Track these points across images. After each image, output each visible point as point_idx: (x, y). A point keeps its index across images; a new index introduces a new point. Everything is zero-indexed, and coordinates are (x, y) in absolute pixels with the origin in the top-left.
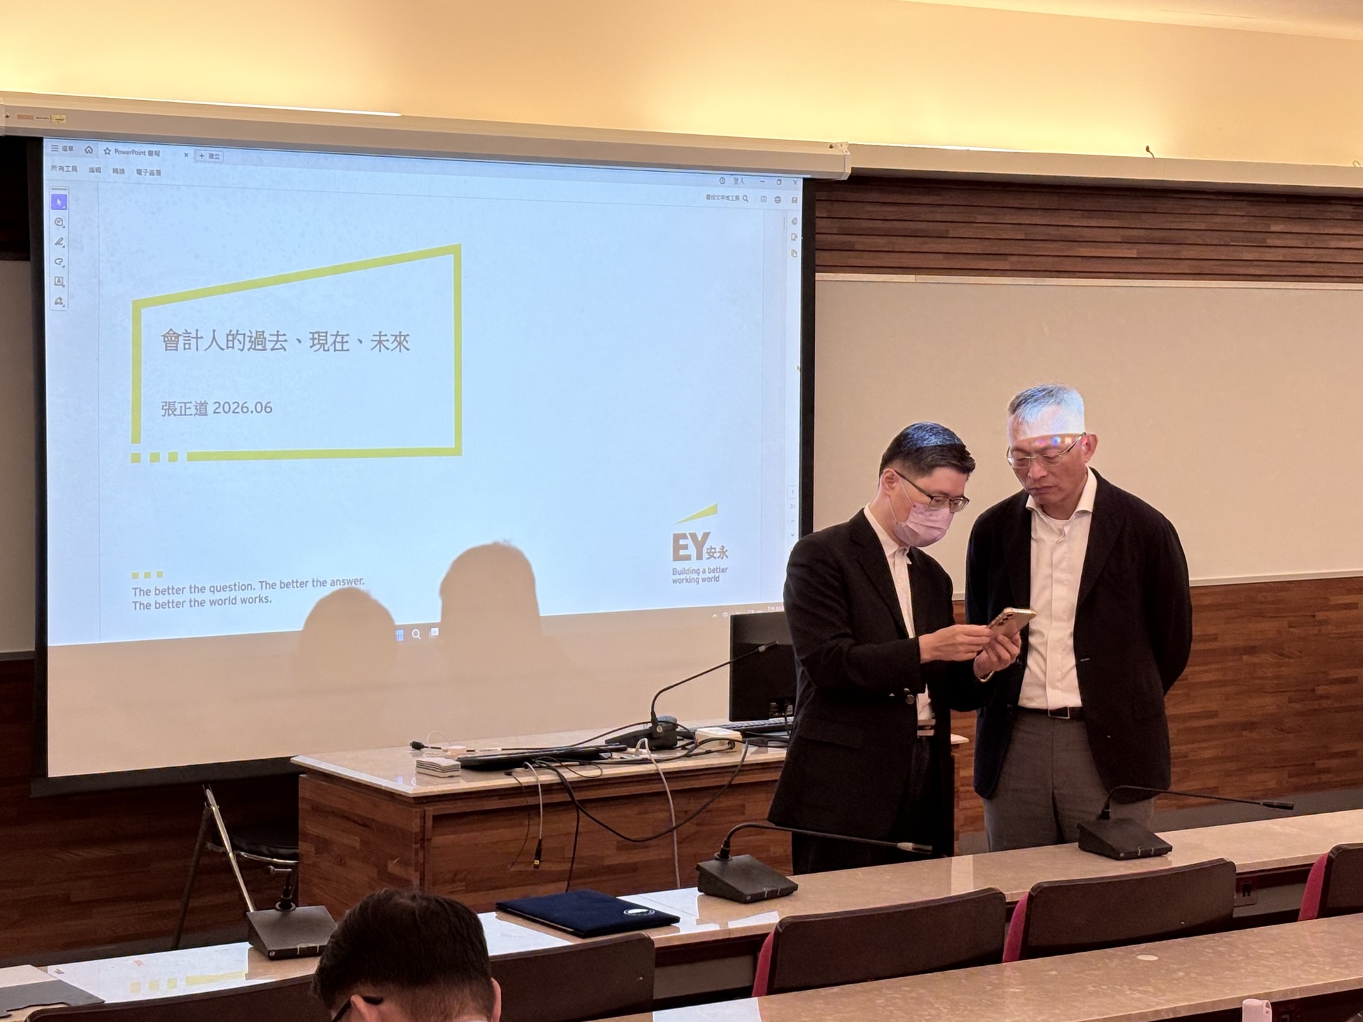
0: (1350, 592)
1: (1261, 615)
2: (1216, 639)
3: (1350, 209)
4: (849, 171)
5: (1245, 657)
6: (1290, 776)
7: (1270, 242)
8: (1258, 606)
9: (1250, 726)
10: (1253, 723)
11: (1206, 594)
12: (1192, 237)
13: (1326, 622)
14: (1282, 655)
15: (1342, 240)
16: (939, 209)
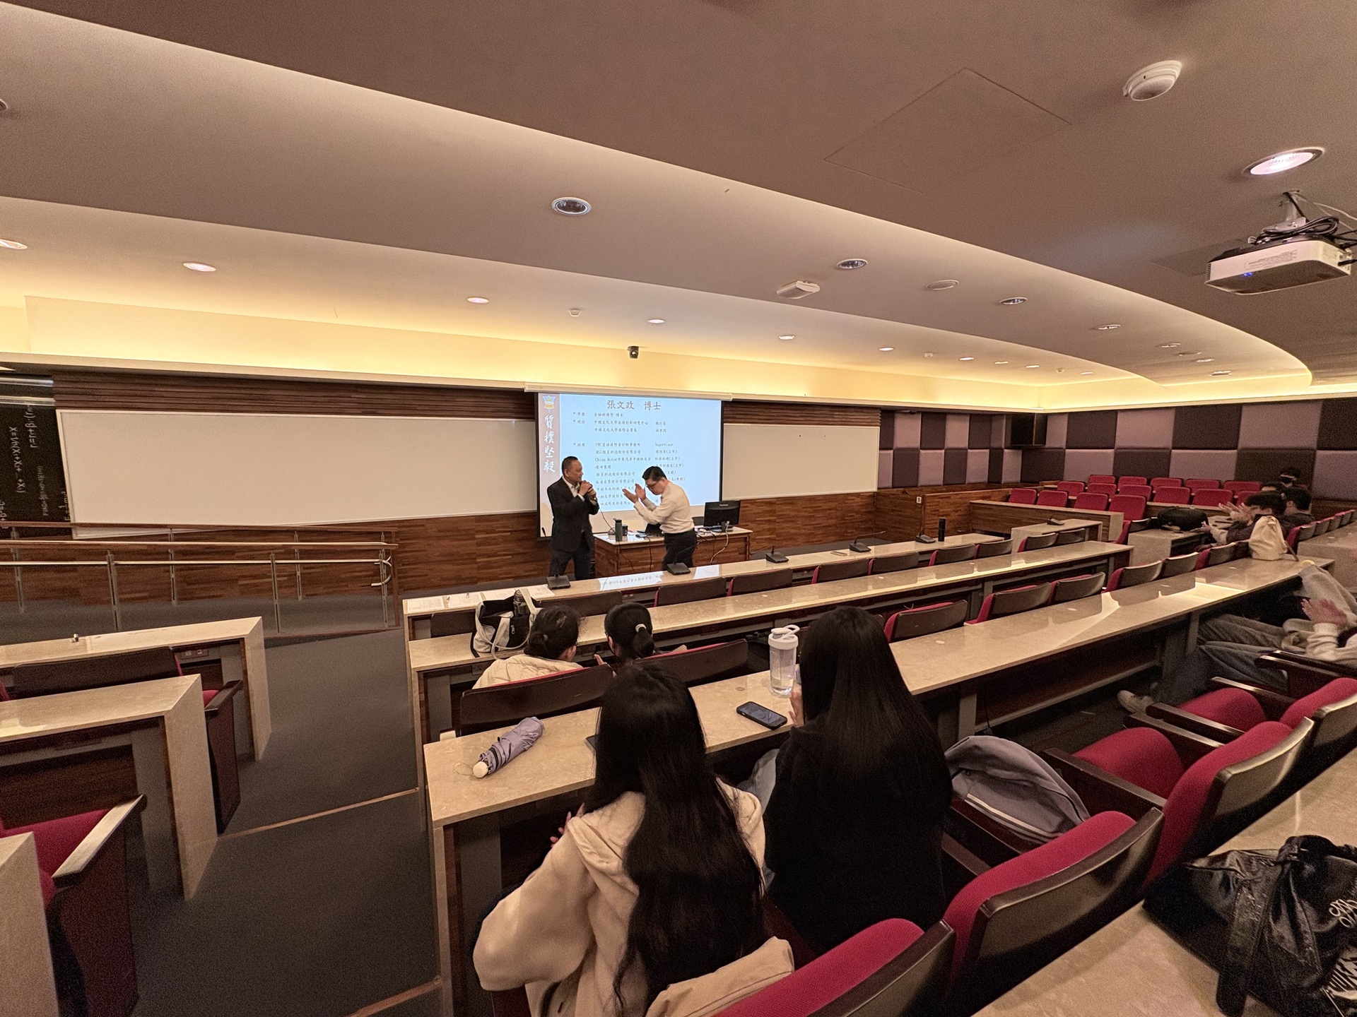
2: (822, 507)
4: (732, 399)
11: (821, 497)
13: (848, 503)
14: (837, 511)
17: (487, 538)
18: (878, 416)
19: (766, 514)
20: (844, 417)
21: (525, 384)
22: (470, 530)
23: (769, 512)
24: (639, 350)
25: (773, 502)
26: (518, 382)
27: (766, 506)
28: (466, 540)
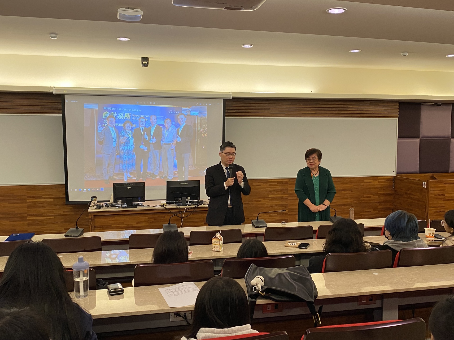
0: (369, 179)
1: (347, 183)
3: (369, 103)
4: (232, 97)
5: (343, 192)
7: (348, 110)
8: (345, 182)
10: (345, 205)
12: (329, 109)
13: (363, 185)
14: (352, 192)
15: (367, 109)
17: (35, 203)
18: (397, 108)
19: (279, 192)
20: (358, 110)
21: (53, 89)
22: (23, 195)
23: (282, 190)
24: (150, 60)
25: (285, 182)
26: (49, 87)
27: (278, 185)
28: (20, 203)
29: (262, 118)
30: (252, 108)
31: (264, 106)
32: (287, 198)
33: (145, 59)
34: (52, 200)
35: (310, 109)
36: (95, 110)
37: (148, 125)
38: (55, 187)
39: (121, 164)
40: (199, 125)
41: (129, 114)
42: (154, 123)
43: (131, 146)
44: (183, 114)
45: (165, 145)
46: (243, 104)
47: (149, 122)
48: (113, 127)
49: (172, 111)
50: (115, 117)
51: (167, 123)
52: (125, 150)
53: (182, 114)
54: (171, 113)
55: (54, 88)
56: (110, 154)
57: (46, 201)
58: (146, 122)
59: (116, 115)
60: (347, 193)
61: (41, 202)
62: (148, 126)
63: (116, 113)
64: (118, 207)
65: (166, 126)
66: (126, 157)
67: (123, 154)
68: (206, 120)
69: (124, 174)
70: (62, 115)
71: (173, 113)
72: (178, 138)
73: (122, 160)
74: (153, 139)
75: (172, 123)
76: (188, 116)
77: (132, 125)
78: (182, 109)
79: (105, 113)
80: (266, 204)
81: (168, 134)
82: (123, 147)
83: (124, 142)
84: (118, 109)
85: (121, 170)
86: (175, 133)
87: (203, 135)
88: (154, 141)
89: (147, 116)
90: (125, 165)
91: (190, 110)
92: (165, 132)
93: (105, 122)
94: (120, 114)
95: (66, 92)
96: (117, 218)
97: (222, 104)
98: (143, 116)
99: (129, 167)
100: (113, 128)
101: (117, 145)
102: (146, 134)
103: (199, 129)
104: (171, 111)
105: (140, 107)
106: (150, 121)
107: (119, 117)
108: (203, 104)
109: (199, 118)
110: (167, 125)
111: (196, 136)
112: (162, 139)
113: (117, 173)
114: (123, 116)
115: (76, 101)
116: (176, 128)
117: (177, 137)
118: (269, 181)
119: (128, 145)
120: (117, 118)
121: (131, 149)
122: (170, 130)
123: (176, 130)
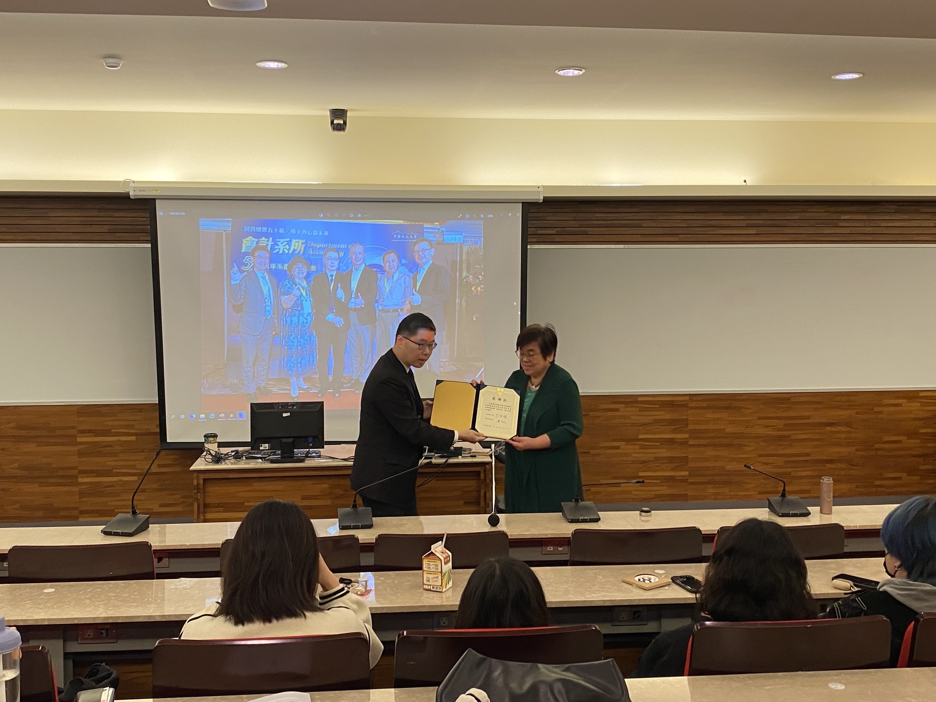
0: (897, 398)
1: (838, 408)
2: (809, 419)
3: (896, 207)
4: (543, 198)
5: (827, 428)
6: (857, 487)
7: (841, 224)
9: (831, 461)
11: (802, 396)
12: (790, 223)
14: (852, 428)
15: (891, 223)
16: (638, 214)
17: (96, 444)
19: (664, 427)
20: (867, 224)
21: (130, 185)
22: (69, 428)
23: (671, 422)
24: (349, 116)
25: (680, 403)
26: (121, 181)
27: (661, 411)
28: (62, 444)
29: (622, 246)
30: (598, 224)
31: (627, 218)
32: (684, 443)
33: (339, 113)
34: (133, 438)
35: (744, 223)
36: (224, 233)
37: (344, 266)
38: (138, 410)
39: (284, 358)
40: (464, 265)
41: (301, 241)
42: (359, 263)
43: (305, 315)
44: (426, 240)
45: (383, 314)
46: (574, 215)
47: (348, 260)
48: (264, 272)
49: (400, 234)
50: (269, 250)
51: (389, 262)
52: (292, 324)
53: (423, 240)
54: (399, 239)
55: (131, 183)
56: (258, 335)
57: (119, 441)
58: (341, 260)
59: (273, 243)
60: (838, 432)
61: (108, 443)
62: (344, 268)
63: (271, 239)
64: (260, 460)
65: (387, 269)
66: (294, 340)
67: (288, 335)
68: (481, 254)
69: (291, 380)
70: (150, 246)
71: (403, 239)
72: (413, 297)
73: (286, 348)
74: (356, 300)
75: (400, 261)
76: (437, 244)
77: (310, 268)
78: (423, 228)
79: (248, 239)
80: (633, 455)
81: (391, 286)
82: (289, 319)
83: (290, 306)
84: (276, 230)
85: (284, 372)
86: (407, 284)
87: (473, 289)
88: (360, 303)
89: (342, 246)
90: (293, 360)
91: (443, 231)
92: (384, 283)
93: (247, 260)
94: (281, 242)
95: (158, 193)
96: (257, 485)
97: (520, 215)
98: (335, 246)
99: (301, 366)
100: (266, 274)
101: (274, 314)
102: (339, 288)
103: (465, 274)
104: (397, 234)
105: (328, 226)
106: (349, 258)
107: (279, 249)
108: (474, 216)
109: (465, 249)
110: (390, 266)
111: (457, 291)
112: (377, 298)
113: (275, 379)
114: (287, 245)
115: (183, 214)
116: (411, 274)
117: (413, 295)
118: (640, 399)
119: (299, 313)
120: (274, 252)
121: (307, 323)
122: (396, 277)
123: (410, 277)
